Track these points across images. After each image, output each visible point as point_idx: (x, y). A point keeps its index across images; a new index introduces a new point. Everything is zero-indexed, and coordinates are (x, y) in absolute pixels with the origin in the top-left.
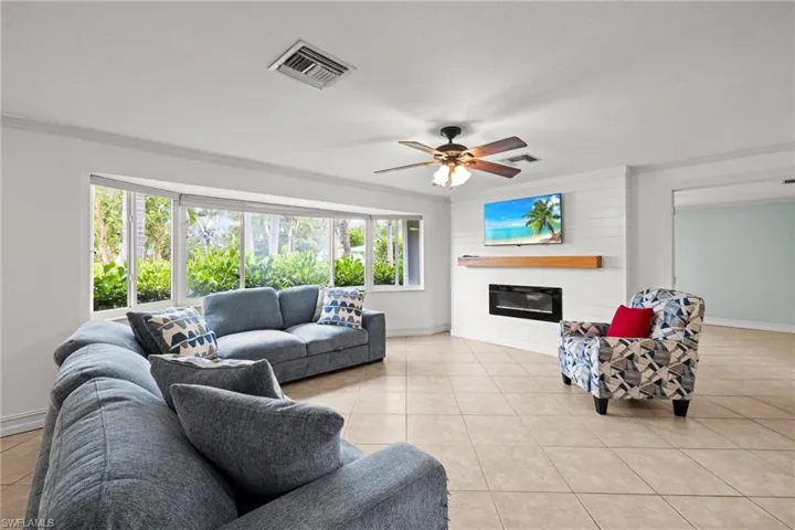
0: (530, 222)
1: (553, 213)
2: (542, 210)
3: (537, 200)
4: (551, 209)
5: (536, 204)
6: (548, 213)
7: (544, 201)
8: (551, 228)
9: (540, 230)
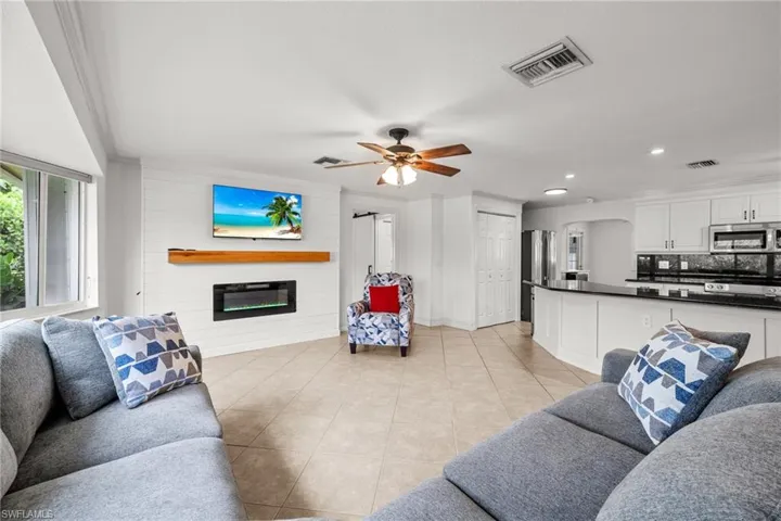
0: (270, 214)
1: (292, 210)
2: (283, 206)
3: (277, 196)
4: (290, 205)
5: (276, 199)
6: (288, 209)
7: (284, 198)
8: (290, 222)
9: (280, 223)
